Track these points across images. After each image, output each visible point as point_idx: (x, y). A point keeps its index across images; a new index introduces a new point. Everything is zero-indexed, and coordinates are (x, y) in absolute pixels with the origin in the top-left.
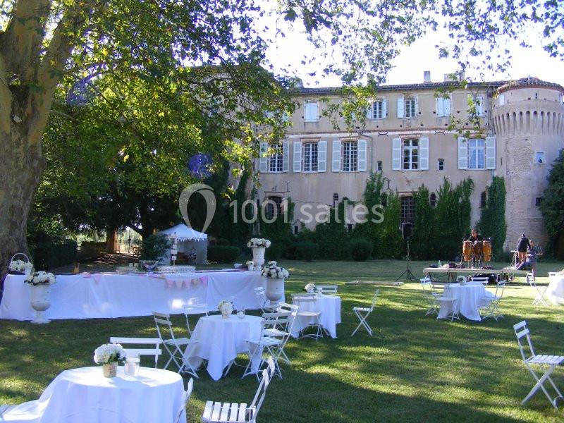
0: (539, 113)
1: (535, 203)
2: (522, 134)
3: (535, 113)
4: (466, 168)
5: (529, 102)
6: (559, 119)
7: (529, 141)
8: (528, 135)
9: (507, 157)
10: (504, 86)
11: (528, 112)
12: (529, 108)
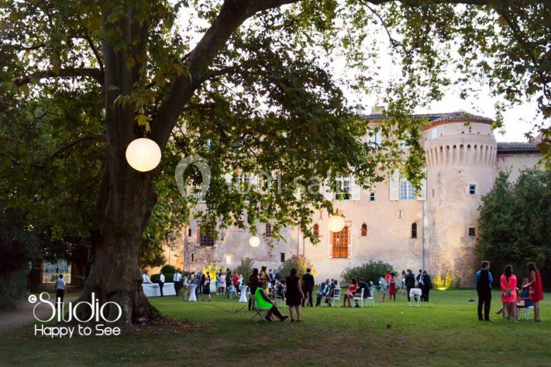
0: (472, 146)
1: (468, 233)
2: (455, 166)
3: (469, 146)
4: (397, 199)
5: (463, 135)
6: (491, 152)
7: (462, 173)
8: (461, 167)
9: (440, 188)
10: (437, 120)
11: (462, 146)
12: (463, 141)
